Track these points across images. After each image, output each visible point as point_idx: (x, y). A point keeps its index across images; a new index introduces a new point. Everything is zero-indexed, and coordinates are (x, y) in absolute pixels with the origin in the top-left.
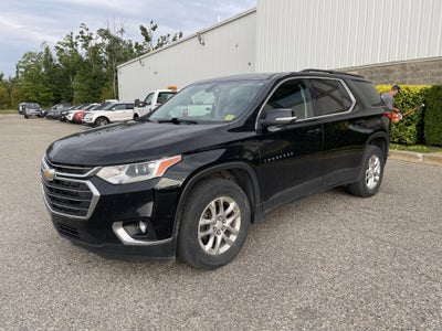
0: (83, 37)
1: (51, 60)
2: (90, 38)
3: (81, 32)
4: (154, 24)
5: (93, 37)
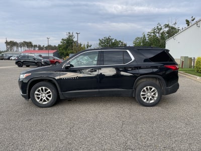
0: (158, 29)
1: (145, 40)
2: (161, 29)
3: (157, 27)
4: (193, 18)
5: (163, 28)
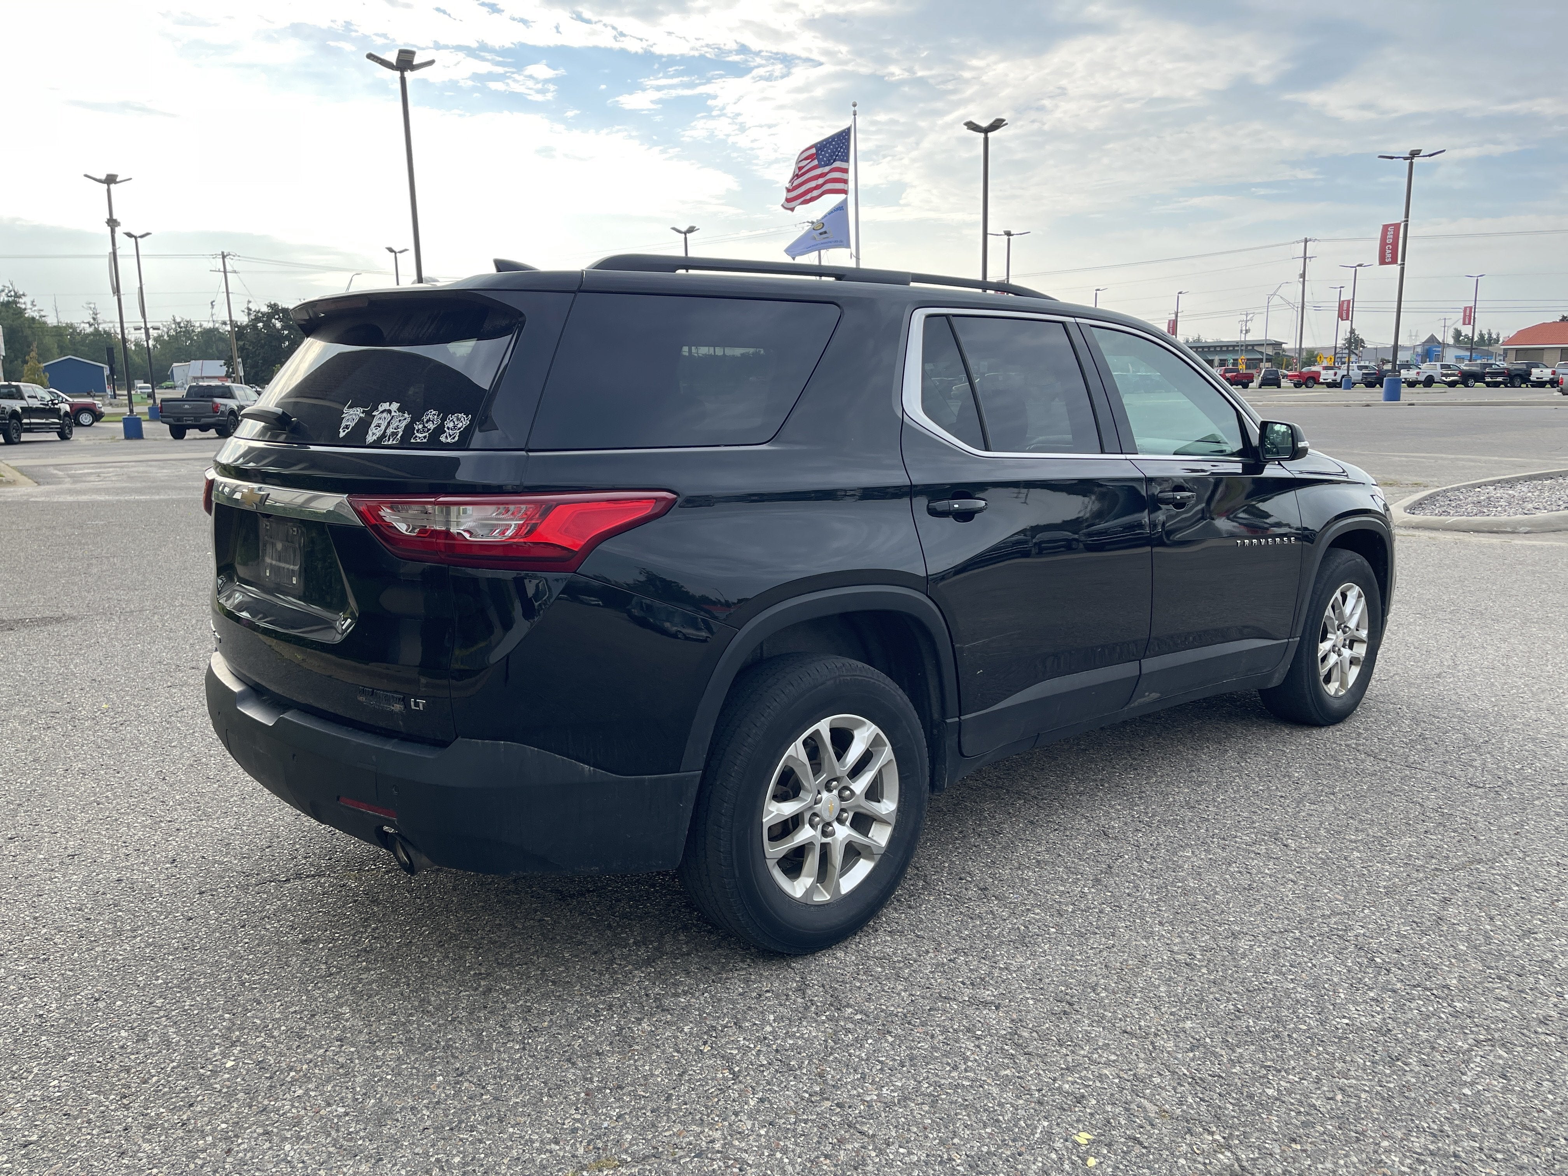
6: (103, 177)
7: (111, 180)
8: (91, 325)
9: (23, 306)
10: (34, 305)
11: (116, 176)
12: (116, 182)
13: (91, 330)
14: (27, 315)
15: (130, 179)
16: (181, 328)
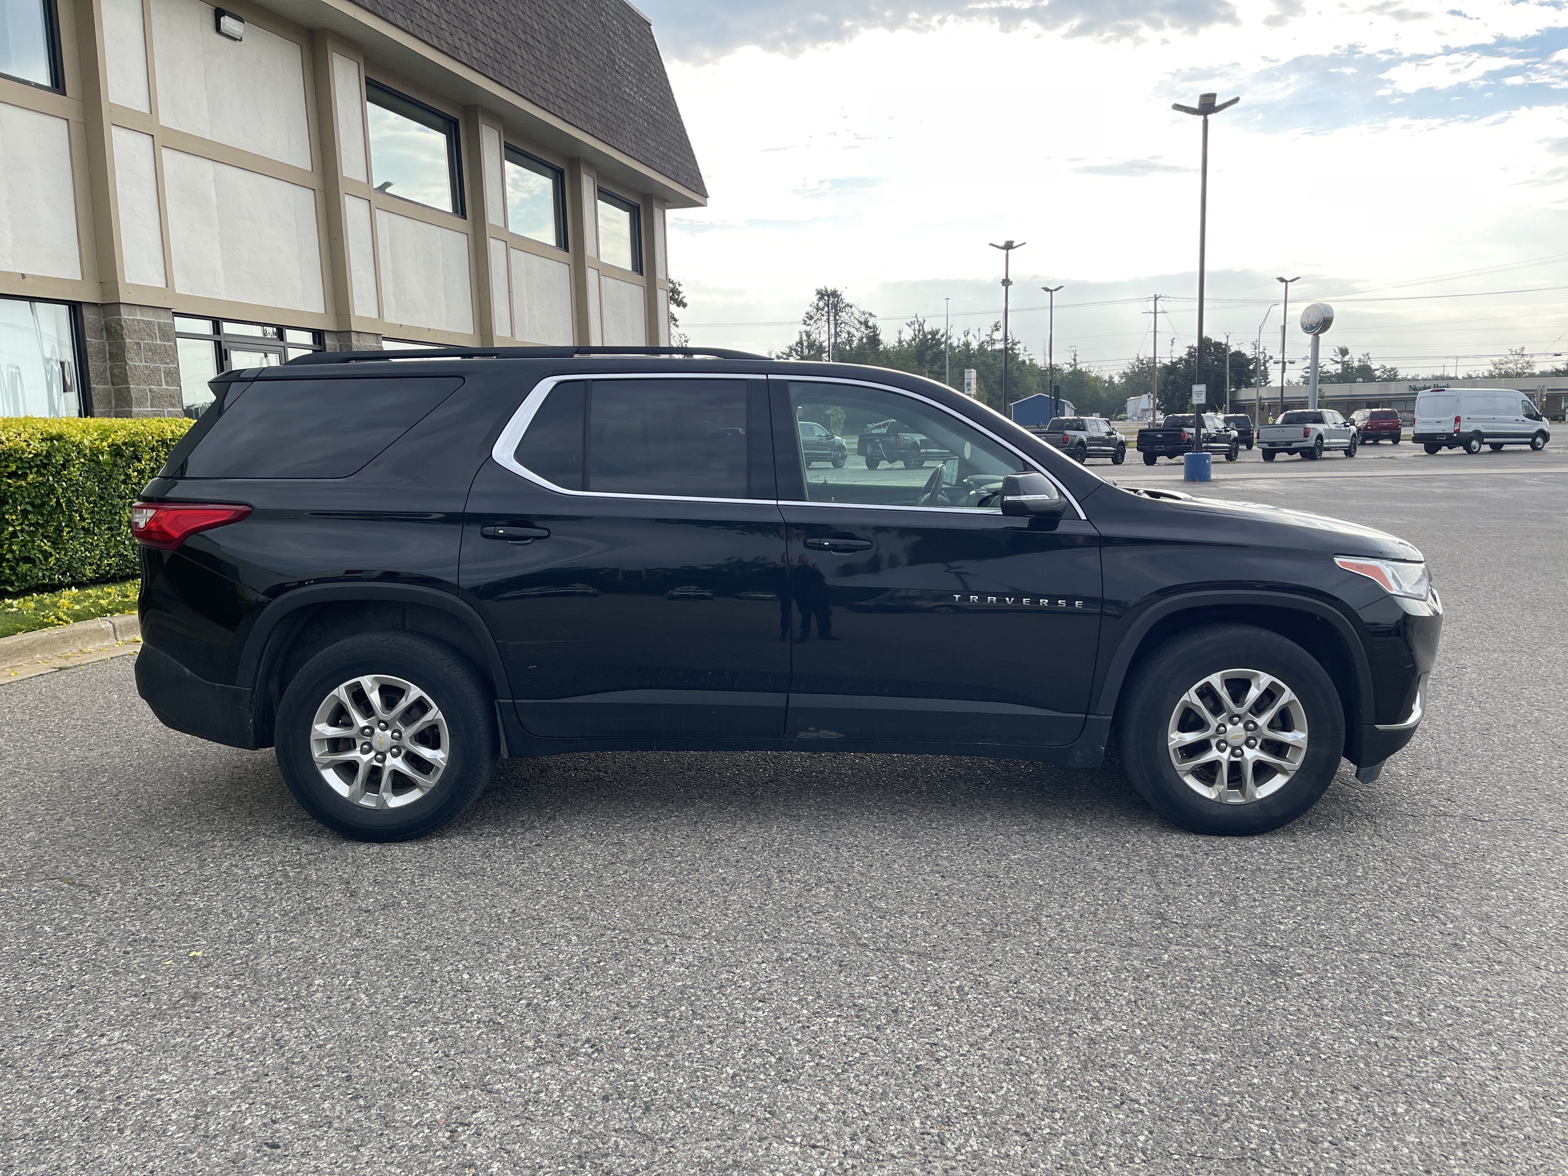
6: (1002, 244)
7: (1009, 246)
8: (1071, 366)
9: (1017, 352)
10: (1025, 351)
11: (1012, 242)
12: (1012, 248)
13: (1071, 369)
14: (1020, 359)
15: (1024, 244)
16: (1143, 364)
